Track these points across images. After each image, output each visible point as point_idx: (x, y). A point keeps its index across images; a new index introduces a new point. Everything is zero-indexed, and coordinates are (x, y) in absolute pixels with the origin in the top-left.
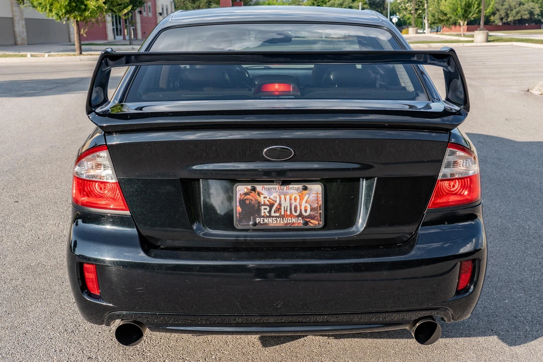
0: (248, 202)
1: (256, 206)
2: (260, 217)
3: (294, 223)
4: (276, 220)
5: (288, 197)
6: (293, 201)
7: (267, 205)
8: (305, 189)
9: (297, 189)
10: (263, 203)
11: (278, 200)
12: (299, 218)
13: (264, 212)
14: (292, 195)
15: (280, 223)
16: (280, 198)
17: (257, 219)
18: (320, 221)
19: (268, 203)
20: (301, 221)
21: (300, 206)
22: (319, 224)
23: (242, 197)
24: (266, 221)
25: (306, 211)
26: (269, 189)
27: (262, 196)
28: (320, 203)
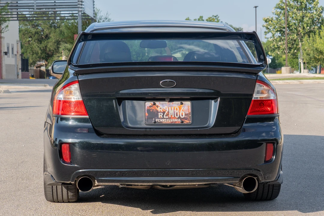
0: (151, 111)
1: (156, 113)
2: (158, 118)
3: (176, 122)
4: (167, 120)
5: (173, 108)
6: (175, 110)
7: (162, 112)
8: (182, 104)
9: (178, 104)
10: (159, 111)
11: (167, 109)
12: (179, 119)
13: (160, 116)
14: (175, 107)
15: (169, 121)
16: (169, 109)
17: (156, 119)
18: (190, 120)
19: (162, 111)
20: (180, 121)
21: (179, 113)
22: (189, 122)
23: (148, 108)
24: (161, 120)
25: (182, 115)
26: (163, 104)
27: (159, 108)
28: (190, 111)
